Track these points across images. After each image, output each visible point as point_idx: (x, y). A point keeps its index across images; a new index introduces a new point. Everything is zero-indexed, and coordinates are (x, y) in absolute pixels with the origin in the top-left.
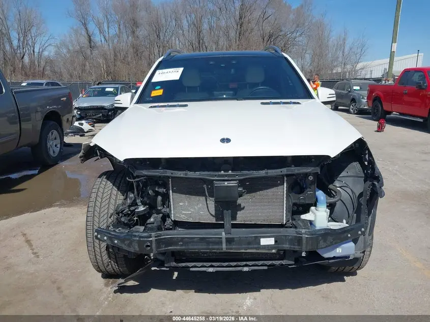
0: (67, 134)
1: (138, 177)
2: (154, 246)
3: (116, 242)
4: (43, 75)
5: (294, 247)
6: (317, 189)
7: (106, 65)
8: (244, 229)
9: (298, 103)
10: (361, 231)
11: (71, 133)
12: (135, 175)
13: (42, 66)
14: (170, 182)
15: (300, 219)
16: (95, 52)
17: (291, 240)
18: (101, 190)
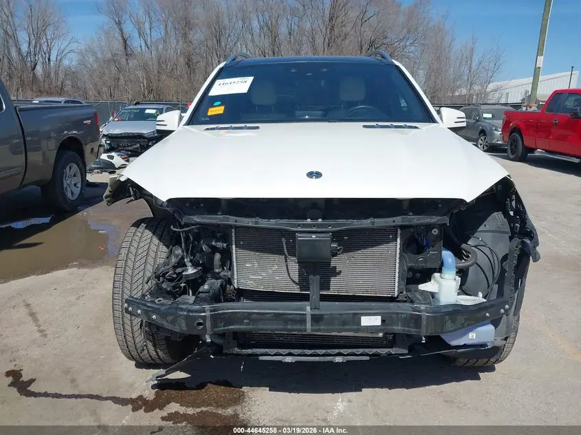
0: (91, 170)
1: (187, 225)
2: (208, 324)
3: (154, 317)
4: (61, 92)
5: (410, 329)
6: (442, 247)
7: (147, 79)
8: (337, 303)
9: (416, 127)
10: (504, 308)
11: (98, 168)
12: (182, 223)
13: (60, 80)
14: (233, 234)
15: (417, 290)
16: (133, 63)
17: (405, 319)
18: (135, 244)
